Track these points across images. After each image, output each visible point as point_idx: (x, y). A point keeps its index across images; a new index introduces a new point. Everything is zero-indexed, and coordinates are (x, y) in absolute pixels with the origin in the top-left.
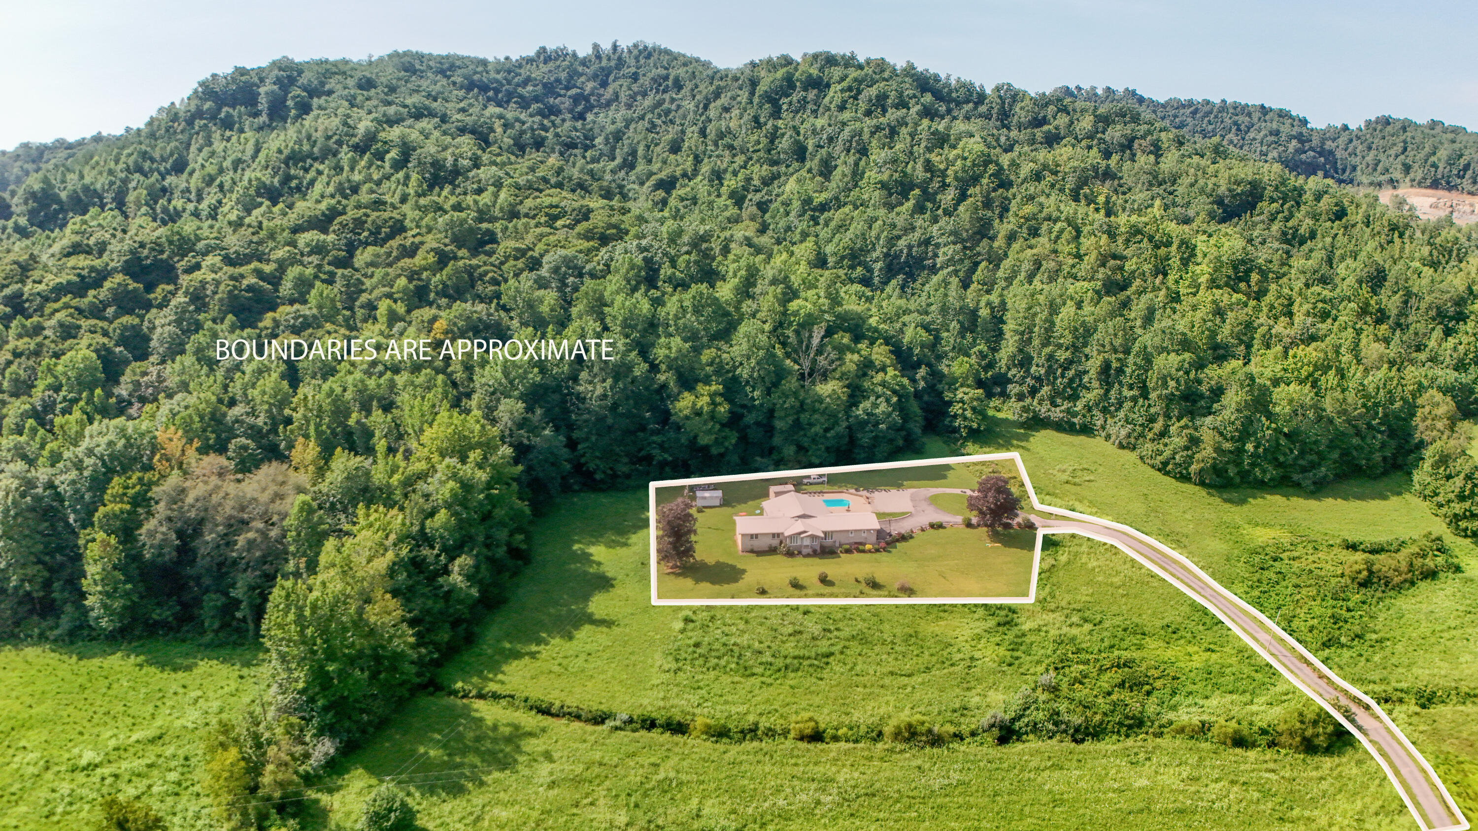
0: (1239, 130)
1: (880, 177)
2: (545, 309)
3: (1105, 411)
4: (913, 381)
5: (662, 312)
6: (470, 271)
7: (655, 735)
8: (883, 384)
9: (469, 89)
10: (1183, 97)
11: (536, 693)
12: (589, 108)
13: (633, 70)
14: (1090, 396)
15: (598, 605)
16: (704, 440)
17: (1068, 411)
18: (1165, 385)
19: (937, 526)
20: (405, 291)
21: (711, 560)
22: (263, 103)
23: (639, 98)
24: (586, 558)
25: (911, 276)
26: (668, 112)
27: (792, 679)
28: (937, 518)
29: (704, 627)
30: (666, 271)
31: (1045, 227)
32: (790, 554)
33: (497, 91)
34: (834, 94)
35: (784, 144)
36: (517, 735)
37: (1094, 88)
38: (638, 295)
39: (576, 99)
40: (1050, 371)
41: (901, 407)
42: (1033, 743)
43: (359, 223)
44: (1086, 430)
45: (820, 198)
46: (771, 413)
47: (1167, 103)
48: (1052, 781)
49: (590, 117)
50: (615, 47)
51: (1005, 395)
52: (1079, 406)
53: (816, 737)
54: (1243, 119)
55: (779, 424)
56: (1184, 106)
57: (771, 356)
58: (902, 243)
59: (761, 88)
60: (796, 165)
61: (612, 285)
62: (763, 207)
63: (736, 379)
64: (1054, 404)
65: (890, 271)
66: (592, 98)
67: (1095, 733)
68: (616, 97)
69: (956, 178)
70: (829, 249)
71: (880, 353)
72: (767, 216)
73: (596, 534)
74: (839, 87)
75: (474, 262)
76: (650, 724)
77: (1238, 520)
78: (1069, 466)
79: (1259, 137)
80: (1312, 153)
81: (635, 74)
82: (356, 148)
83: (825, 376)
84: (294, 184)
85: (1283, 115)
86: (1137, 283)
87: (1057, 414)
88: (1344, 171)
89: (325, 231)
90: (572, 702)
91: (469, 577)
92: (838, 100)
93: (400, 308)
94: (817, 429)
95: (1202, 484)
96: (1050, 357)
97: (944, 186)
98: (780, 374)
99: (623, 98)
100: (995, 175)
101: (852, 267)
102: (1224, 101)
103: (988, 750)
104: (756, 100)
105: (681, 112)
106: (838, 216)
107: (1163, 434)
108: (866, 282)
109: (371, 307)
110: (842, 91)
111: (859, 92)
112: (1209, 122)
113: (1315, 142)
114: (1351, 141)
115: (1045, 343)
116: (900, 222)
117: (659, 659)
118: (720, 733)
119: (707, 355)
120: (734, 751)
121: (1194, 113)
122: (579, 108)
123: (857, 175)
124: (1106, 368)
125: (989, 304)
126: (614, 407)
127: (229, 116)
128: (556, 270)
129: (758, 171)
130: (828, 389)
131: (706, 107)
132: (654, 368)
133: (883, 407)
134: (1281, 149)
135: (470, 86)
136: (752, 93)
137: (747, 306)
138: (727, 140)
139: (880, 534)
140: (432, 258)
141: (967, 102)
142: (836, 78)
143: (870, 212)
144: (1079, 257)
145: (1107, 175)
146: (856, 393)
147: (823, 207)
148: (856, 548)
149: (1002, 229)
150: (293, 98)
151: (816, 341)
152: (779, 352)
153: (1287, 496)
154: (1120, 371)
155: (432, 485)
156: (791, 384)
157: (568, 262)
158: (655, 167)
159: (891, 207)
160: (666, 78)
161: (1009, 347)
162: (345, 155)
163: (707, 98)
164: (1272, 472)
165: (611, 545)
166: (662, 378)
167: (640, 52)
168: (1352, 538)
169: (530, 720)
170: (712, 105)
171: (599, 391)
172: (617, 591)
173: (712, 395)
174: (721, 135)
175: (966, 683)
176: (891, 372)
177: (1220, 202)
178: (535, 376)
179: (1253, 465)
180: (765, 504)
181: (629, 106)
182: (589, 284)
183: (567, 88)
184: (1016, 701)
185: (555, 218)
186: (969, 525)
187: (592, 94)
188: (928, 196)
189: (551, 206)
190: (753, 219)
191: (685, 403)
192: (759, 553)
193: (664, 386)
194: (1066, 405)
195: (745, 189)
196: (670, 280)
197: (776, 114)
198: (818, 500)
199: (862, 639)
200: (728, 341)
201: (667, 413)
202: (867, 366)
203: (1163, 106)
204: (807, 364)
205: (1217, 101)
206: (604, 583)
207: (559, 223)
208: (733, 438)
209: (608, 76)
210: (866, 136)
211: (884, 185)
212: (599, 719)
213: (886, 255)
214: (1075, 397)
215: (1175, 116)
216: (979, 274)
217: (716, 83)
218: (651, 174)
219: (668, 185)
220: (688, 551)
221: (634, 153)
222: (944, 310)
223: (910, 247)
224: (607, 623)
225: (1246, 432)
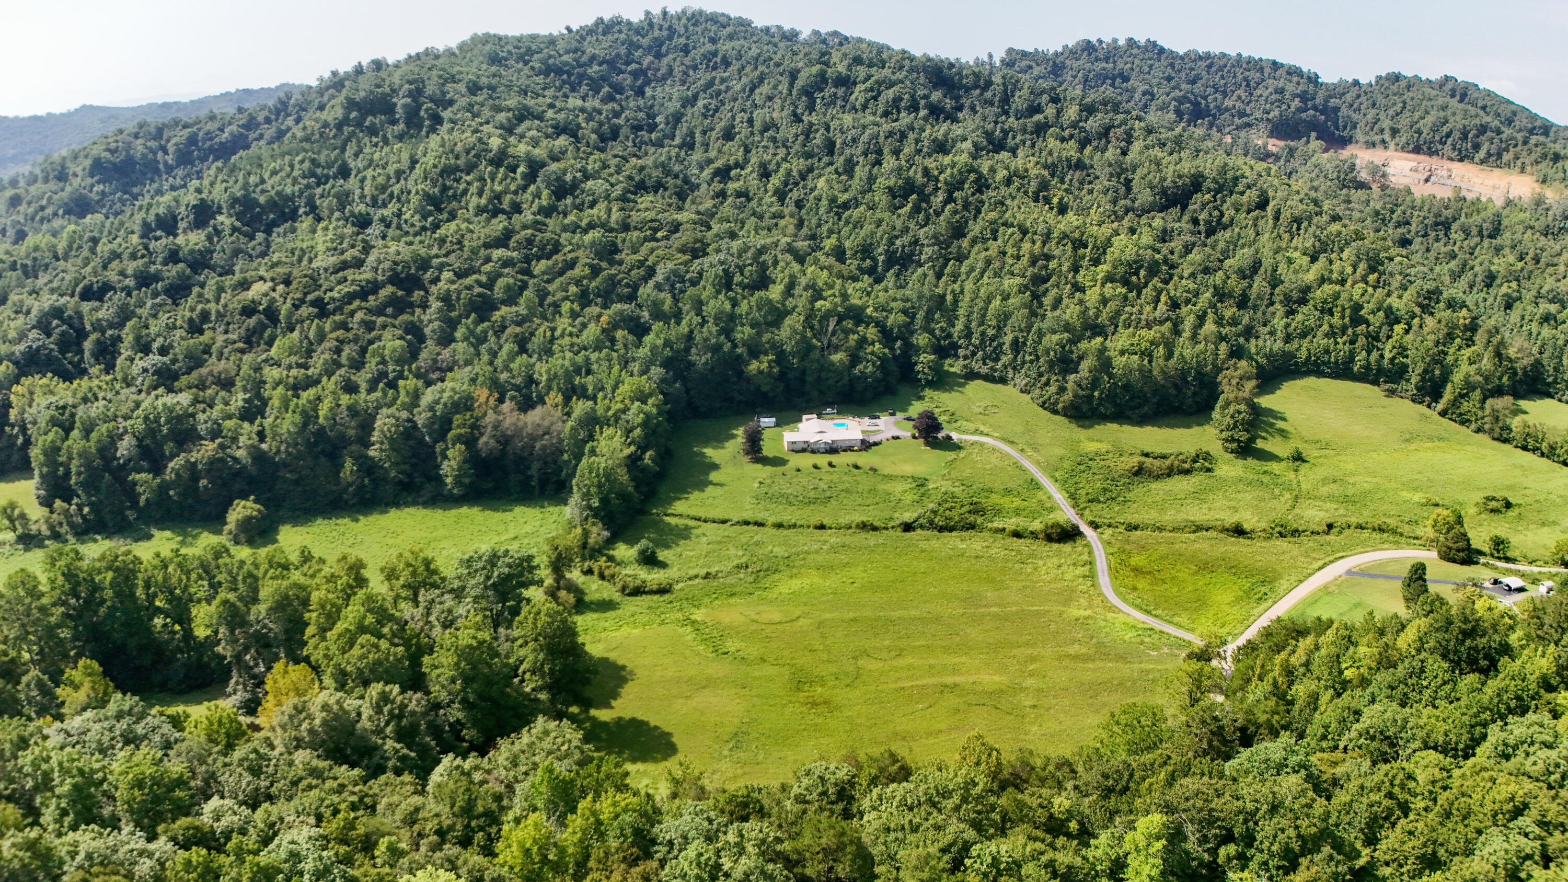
0: (1248, 85)
1: (887, 183)
2: (666, 307)
3: (1014, 368)
4: (892, 349)
5: (738, 310)
6: (612, 278)
7: (751, 527)
8: (872, 353)
9: (547, 75)
10: (1201, 50)
11: (692, 512)
12: (647, 82)
13: (683, 40)
14: (1005, 359)
15: (714, 476)
16: (764, 389)
17: (992, 368)
18: (1048, 353)
19: (896, 438)
20: (575, 295)
21: (771, 455)
22: (400, 112)
23: (691, 73)
24: (703, 455)
25: (904, 267)
26: (719, 93)
27: (812, 507)
28: (896, 434)
29: (769, 486)
30: (737, 278)
31: (1001, 229)
32: (813, 452)
33: (570, 74)
34: (858, 94)
35: (818, 139)
36: (687, 528)
37: (1115, 40)
38: (721, 297)
39: (635, 74)
40: (982, 342)
41: (882, 367)
42: (919, 531)
43: (530, 242)
44: (1003, 381)
45: (843, 198)
46: (804, 372)
47: (1187, 54)
48: (923, 545)
49: (649, 92)
50: (665, 13)
51: (957, 357)
52: (999, 365)
53: (822, 527)
54: (1254, 75)
55: (809, 379)
56: (1201, 58)
57: (804, 337)
58: (898, 243)
59: (800, 83)
60: (826, 159)
61: (706, 291)
62: (799, 204)
63: (783, 351)
64: (985, 364)
65: (889, 264)
66: (650, 73)
67: (951, 529)
68: (671, 71)
69: (946, 183)
70: (847, 244)
71: (872, 332)
72: (803, 211)
73: (707, 443)
74: (863, 87)
75: (613, 272)
76: (747, 523)
77: (1082, 437)
78: (983, 404)
79: (1266, 94)
80: (1311, 112)
81: (686, 45)
82: (491, 162)
83: (837, 349)
84: (451, 193)
85: (1293, 72)
86: (1054, 278)
87: (984, 370)
88: (1345, 128)
89: (506, 247)
90: (711, 515)
91: (654, 461)
92: (861, 100)
93: (576, 307)
94: (831, 382)
95: (1065, 415)
96: (983, 334)
97: (937, 189)
98: (810, 348)
99: (678, 70)
100: (977, 181)
101: (863, 259)
102: (1239, 55)
103: (899, 533)
104: (794, 93)
105: (730, 93)
106: (856, 213)
107: (1047, 384)
108: (871, 271)
109: (556, 306)
110: (866, 90)
111: (879, 94)
112: (1222, 77)
113: (1319, 100)
114: (1359, 96)
115: (982, 323)
116: (899, 224)
117: (748, 499)
118: (779, 526)
119: (766, 337)
120: (785, 532)
121: (1210, 66)
122: (639, 83)
123: (871, 179)
124: (1015, 342)
125: (953, 291)
126: (713, 368)
127: (373, 124)
128: (667, 279)
129: (797, 165)
130: (837, 357)
131: (752, 90)
132: (735, 346)
133: (870, 369)
134: (1284, 107)
135: (547, 71)
136: (792, 84)
137: (790, 303)
138: (771, 133)
139: (863, 441)
140: (587, 271)
141: (976, 87)
142: (861, 78)
143: (879, 215)
144: (1018, 258)
145: (1079, 165)
146: (855, 359)
147: (846, 206)
148: (849, 449)
149: (975, 229)
150: (427, 110)
151: (831, 328)
152: (809, 334)
153: (1121, 424)
154: (1024, 344)
155: (630, 415)
156: (816, 354)
157: (675, 272)
158: (712, 154)
159: (894, 209)
160: (715, 54)
161: (959, 325)
162: (485, 169)
163: (752, 82)
164: (1111, 410)
165: (714, 448)
166: (739, 351)
167: (688, 20)
168: (1148, 449)
169: (692, 523)
170: (757, 91)
171: (703, 360)
172: (723, 470)
173: (769, 362)
174: (766, 128)
175: (894, 509)
176: (877, 345)
177: (1164, 192)
178: (668, 352)
179: (1099, 405)
180: (800, 425)
181: (683, 82)
182: (691, 291)
183: (628, 63)
184: (915, 515)
185: (656, 230)
186: (914, 437)
187: (649, 68)
188: (925, 198)
189: (652, 221)
190: (792, 216)
191: (754, 366)
192: (797, 452)
193: (740, 356)
194: (991, 364)
195: (786, 184)
196: (740, 284)
197: (811, 108)
198: (830, 423)
199: (847, 491)
200: (779, 328)
201: (742, 372)
202: (863, 341)
203: (1182, 58)
204: (826, 342)
205: (1233, 54)
206: (715, 467)
207: (659, 235)
208: (781, 387)
209: (661, 46)
210: (881, 140)
211: (890, 189)
212: (724, 522)
213: (887, 251)
214: (997, 360)
215: (1192, 69)
216: (948, 270)
217: (761, 68)
218: (710, 161)
219: (723, 174)
220: (759, 450)
221: (692, 134)
222: (921, 297)
223: (903, 247)
224: (720, 485)
225: (1095, 383)
